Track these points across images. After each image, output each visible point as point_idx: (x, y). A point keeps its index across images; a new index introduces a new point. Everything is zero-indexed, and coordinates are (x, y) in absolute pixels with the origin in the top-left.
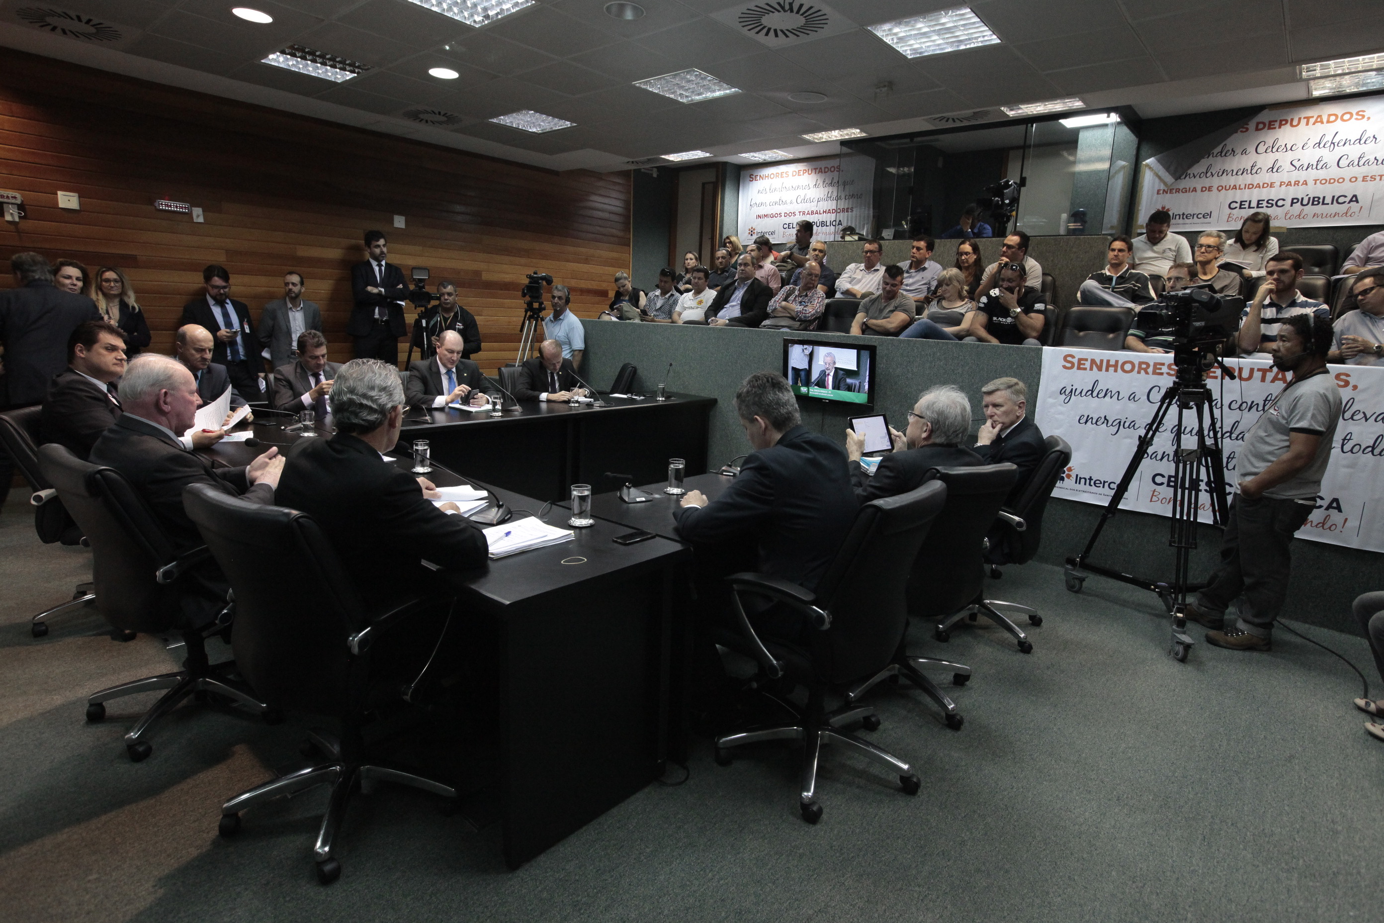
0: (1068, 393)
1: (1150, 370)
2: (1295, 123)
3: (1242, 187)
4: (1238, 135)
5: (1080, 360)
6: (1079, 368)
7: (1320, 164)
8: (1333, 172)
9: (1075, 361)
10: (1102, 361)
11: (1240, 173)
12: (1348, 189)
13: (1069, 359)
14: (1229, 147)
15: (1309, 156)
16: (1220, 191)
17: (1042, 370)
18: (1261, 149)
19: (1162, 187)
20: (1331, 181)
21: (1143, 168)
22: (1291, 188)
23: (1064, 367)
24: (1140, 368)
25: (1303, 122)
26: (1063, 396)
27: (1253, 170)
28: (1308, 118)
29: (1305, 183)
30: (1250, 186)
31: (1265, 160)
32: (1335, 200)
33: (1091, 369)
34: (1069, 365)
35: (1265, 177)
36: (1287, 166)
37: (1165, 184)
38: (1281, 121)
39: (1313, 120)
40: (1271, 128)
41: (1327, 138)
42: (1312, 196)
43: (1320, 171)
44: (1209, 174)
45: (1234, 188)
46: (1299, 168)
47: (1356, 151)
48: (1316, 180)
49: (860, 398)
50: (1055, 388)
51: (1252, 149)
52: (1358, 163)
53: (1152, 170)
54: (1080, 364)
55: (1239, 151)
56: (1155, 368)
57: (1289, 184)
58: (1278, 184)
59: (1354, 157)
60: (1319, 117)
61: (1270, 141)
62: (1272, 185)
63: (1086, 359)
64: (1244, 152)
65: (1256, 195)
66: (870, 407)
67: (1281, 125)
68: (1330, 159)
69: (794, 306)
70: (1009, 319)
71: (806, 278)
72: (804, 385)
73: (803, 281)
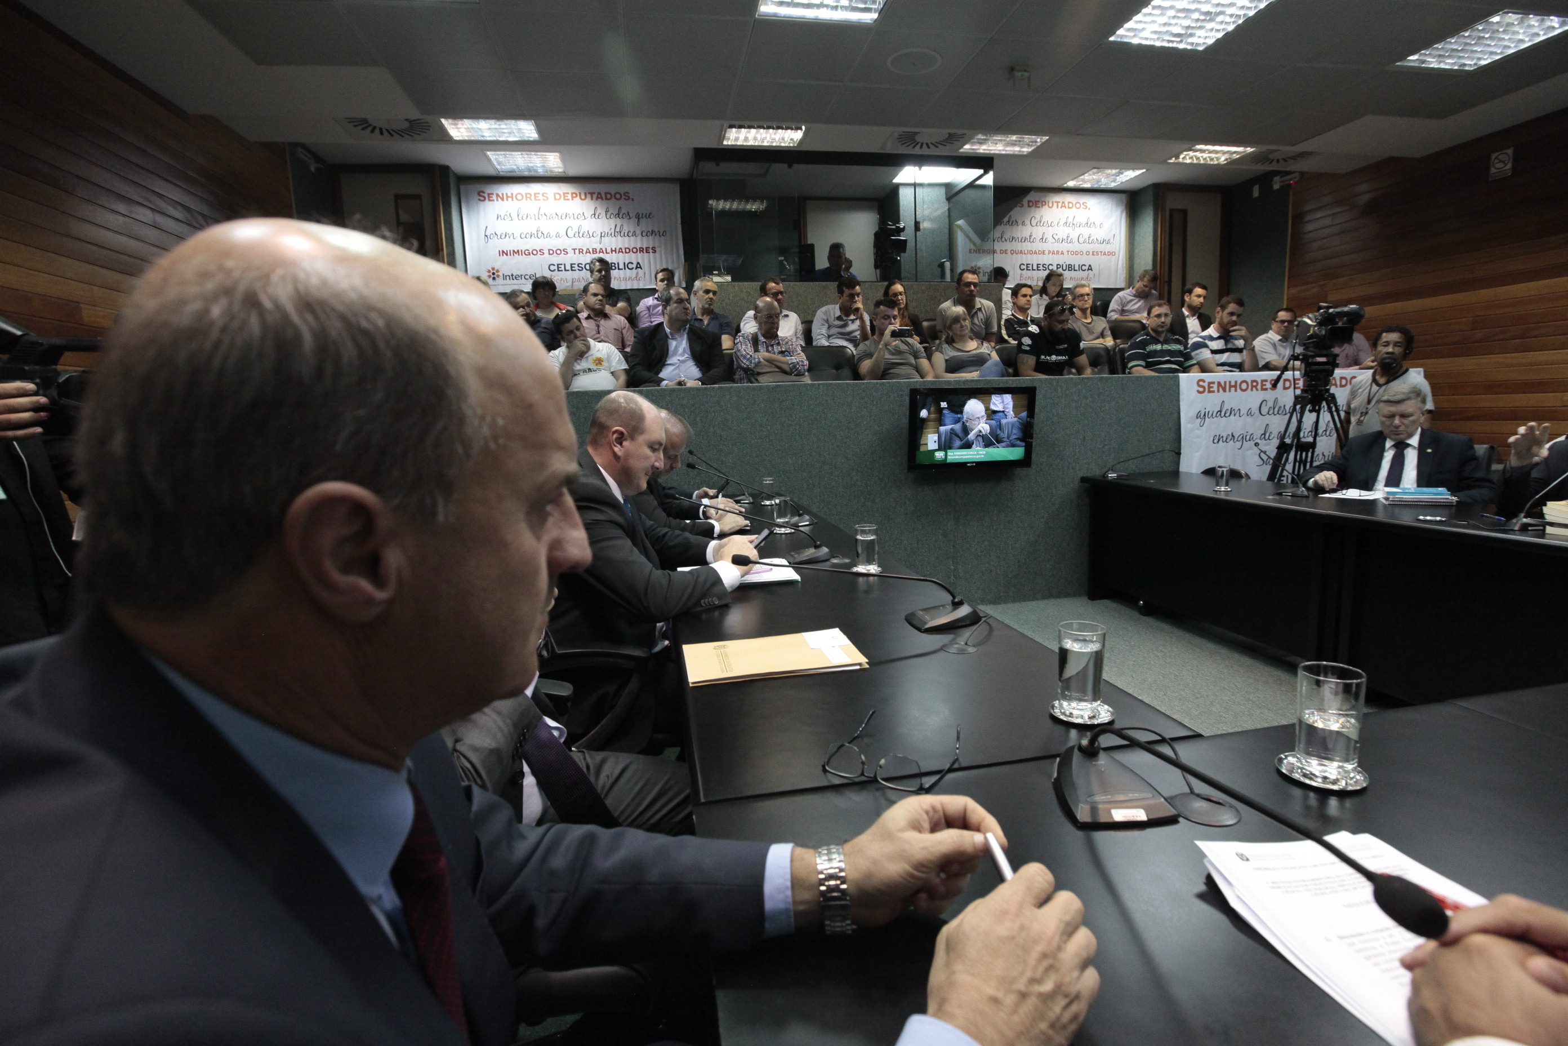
0: (1202, 416)
1: (1259, 387)
2: (1050, 205)
3: (1026, 252)
4: (1017, 209)
5: (1210, 383)
6: (1209, 392)
7: (1067, 240)
8: (1075, 247)
9: (1206, 385)
10: (1225, 382)
11: (1023, 240)
12: (1086, 260)
13: (1201, 383)
14: (1013, 219)
15: (1062, 232)
16: (1012, 254)
17: (1181, 397)
18: (1034, 222)
19: (972, 247)
20: (1076, 253)
21: (955, 228)
22: (1055, 256)
23: (1199, 392)
24: (1252, 386)
25: (1055, 205)
26: (1199, 420)
27: (1030, 239)
28: (1058, 202)
29: (1062, 253)
30: (1031, 252)
31: (1037, 232)
32: (1081, 267)
33: (1218, 391)
34: (1201, 389)
35: (1038, 246)
36: (1050, 239)
37: (974, 244)
38: (1042, 202)
39: (1060, 205)
40: (1036, 207)
41: (1070, 220)
42: (1067, 263)
43: (1069, 245)
44: (1003, 239)
45: (1021, 253)
46: (1057, 241)
47: (1086, 232)
48: (1068, 251)
49: (1015, 453)
50: (1193, 413)
51: (1027, 222)
52: (1089, 240)
53: (962, 229)
54: (1209, 387)
55: (1020, 222)
56: (1262, 385)
57: (1053, 253)
58: (1047, 252)
59: (1086, 236)
60: (1063, 202)
61: (1038, 217)
62: (1043, 253)
63: (1213, 383)
64: (1023, 224)
65: (1034, 260)
66: (1025, 462)
67: (1042, 206)
68: (1074, 236)
69: (780, 357)
70: (1054, 357)
71: (766, 323)
72: (939, 449)
73: (763, 325)
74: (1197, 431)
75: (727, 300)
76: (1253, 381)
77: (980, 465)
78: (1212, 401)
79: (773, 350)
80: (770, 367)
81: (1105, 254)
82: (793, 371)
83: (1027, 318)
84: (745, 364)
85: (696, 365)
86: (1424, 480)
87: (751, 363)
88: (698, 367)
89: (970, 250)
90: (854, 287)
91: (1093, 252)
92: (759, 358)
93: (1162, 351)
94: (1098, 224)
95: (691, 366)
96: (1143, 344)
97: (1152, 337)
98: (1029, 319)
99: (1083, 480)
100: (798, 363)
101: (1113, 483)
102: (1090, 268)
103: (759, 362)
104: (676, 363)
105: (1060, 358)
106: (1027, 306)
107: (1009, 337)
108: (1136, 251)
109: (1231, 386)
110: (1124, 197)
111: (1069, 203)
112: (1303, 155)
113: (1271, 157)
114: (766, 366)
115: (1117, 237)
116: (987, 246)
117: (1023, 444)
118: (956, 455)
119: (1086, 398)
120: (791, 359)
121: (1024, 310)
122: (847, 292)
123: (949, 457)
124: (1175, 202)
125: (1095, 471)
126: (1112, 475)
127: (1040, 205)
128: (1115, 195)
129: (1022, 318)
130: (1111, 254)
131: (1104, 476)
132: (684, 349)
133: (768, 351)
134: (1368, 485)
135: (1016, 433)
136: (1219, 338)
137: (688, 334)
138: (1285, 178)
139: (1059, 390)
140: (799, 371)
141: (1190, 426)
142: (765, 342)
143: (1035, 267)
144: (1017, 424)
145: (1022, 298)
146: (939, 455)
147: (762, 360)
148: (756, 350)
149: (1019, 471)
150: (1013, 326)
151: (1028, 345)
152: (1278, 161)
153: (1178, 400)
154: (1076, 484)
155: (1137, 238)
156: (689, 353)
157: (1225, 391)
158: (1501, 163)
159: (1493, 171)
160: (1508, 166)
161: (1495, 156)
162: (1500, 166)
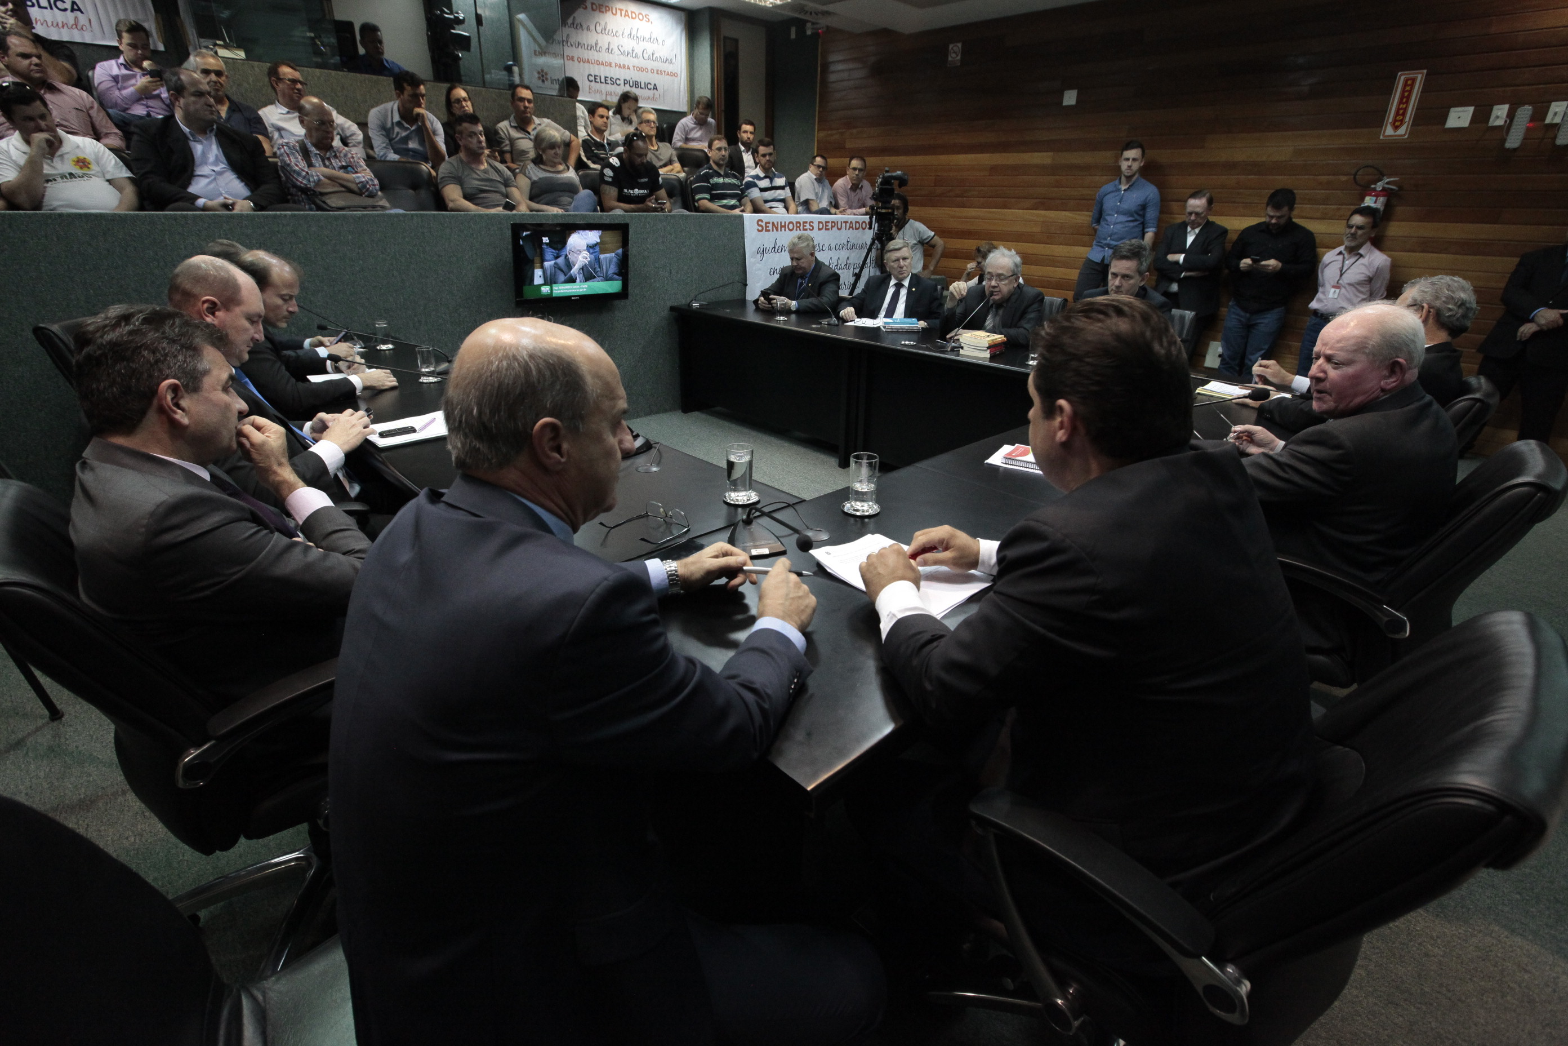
0: (762, 252)
1: (801, 227)
2: (614, 12)
3: (593, 62)
4: (580, 10)
5: (766, 223)
6: (767, 231)
7: (631, 54)
8: (640, 62)
9: (763, 224)
10: (778, 223)
11: (589, 48)
12: (654, 79)
13: (760, 223)
14: (577, 21)
15: (628, 44)
16: (579, 62)
17: (745, 235)
18: (599, 29)
19: (537, 49)
20: (641, 69)
21: (516, 23)
22: (622, 70)
23: (759, 231)
24: (797, 227)
25: (619, 12)
26: (759, 255)
27: (595, 47)
28: (621, 10)
29: (629, 68)
30: (598, 63)
31: (603, 40)
32: (647, 85)
33: (773, 231)
34: (760, 228)
35: (604, 57)
36: (616, 50)
37: (539, 45)
38: (606, 7)
39: (623, 13)
40: (600, 11)
41: (634, 32)
42: (634, 79)
43: (635, 59)
44: (569, 44)
45: (588, 62)
46: (623, 53)
47: (650, 47)
48: (634, 67)
49: (613, 287)
50: (755, 249)
51: (592, 27)
52: (652, 57)
53: (524, 26)
54: (766, 227)
55: (585, 27)
56: (804, 226)
57: (620, 67)
58: (613, 65)
59: (650, 52)
60: (626, 11)
61: (603, 23)
62: (610, 65)
63: (769, 223)
64: (588, 29)
65: (603, 72)
66: (623, 295)
67: (606, 11)
68: (638, 50)
69: (341, 174)
70: (637, 191)
71: (317, 130)
72: (545, 284)
73: (314, 134)
74: (758, 265)
75: (245, 85)
76: (797, 222)
77: (584, 298)
78: (768, 239)
79: (331, 164)
80: (334, 186)
81: (668, 74)
82: (361, 190)
83: (603, 140)
84: (301, 183)
87: (309, 181)
88: (242, 182)
89: (535, 51)
90: (418, 86)
91: (657, 71)
92: (317, 176)
93: (723, 184)
94: (660, 41)
95: (231, 180)
97: (714, 170)
98: (605, 141)
99: (672, 309)
100: (368, 182)
101: (696, 313)
102: (655, 88)
103: (319, 180)
104: (210, 175)
105: (642, 191)
106: (604, 128)
107: (588, 159)
108: (696, 75)
109: (781, 226)
110: (683, 14)
111: (632, 12)
112: (827, 13)
113: (806, 9)
114: (328, 184)
115: (678, 56)
116: (556, 48)
117: (621, 278)
118: (562, 290)
119: (670, 234)
120: (358, 177)
121: (600, 131)
123: (554, 291)
124: (729, 29)
125: (680, 301)
126: (696, 305)
127: (604, 10)
128: (676, 11)
129: (598, 140)
130: (674, 75)
131: (689, 305)
132: (216, 155)
133: (325, 166)
135: (613, 269)
137: (215, 136)
138: (815, 26)
139: (648, 226)
140: (371, 192)
141: (753, 260)
142: (319, 154)
143: (603, 80)
144: (615, 260)
145: (599, 119)
146: (545, 290)
147: (322, 178)
148: (310, 165)
149: (620, 303)
150: (591, 148)
151: (610, 177)
152: (811, 13)
153: (743, 238)
154: (665, 313)
155: (696, 61)
156: (226, 162)
157: (777, 230)
158: (955, 53)
159: (950, 59)
160: (959, 58)
161: (951, 46)
162: (954, 55)
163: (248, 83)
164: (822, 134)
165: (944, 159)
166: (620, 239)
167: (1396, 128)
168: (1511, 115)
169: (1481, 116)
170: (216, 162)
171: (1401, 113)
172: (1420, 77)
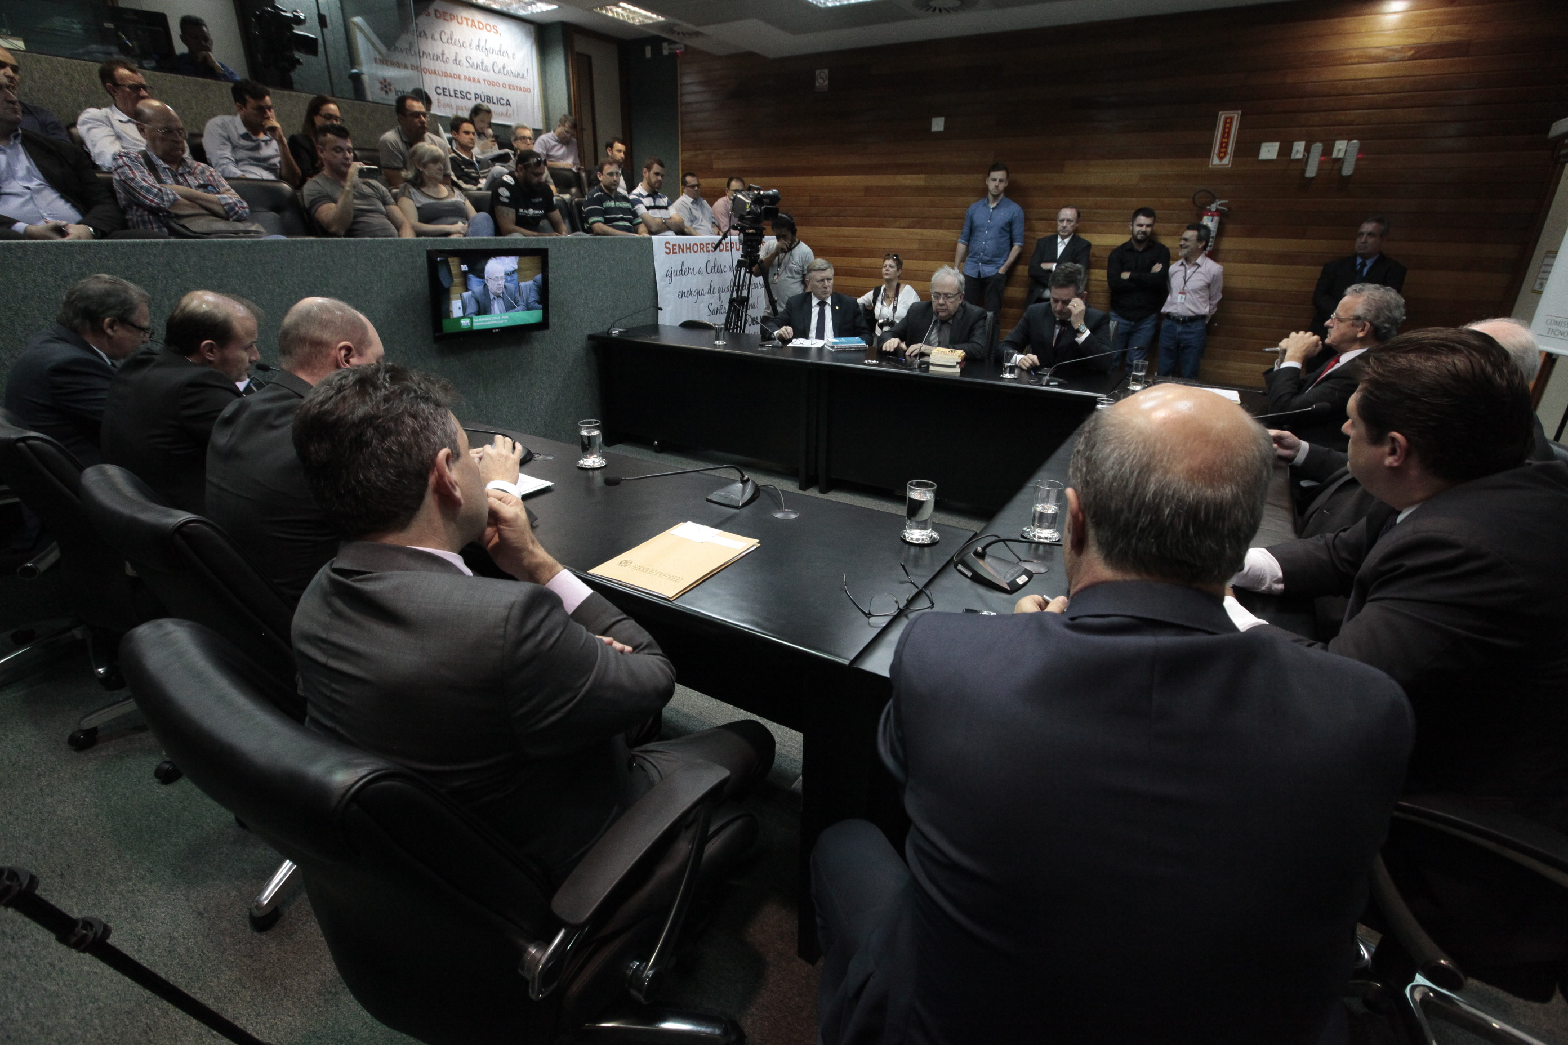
0: (670, 275)
1: (705, 249)
2: (460, 21)
3: (441, 73)
4: (424, 18)
5: (673, 245)
6: (674, 253)
7: (482, 66)
8: (490, 76)
9: (670, 246)
10: (683, 245)
11: (435, 58)
12: (503, 93)
13: (668, 245)
14: (421, 29)
15: (477, 56)
17: (655, 258)
18: (445, 39)
19: (378, 56)
20: (492, 84)
21: (352, 26)
22: (472, 84)
23: (667, 253)
24: (701, 249)
25: (465, 21)
26: (668, 278)
27: (441, 57)
28: (467, 19)
29: (479, 81)
30: (446, 74)
31: (450, 51)
32: (499, 100)
33: (679, 253)
34: (668, 251)
35: (451, 68)
36: (464, 61)
37: (380, 52)
38: (450, 15)
39: (470, 22)
40: (445, 19)
41: (482, 44)
42: (485, 94)
43: (485, 72)
44: (413, 53)
45: (435, 73)
46: (472, 66)
47: (500, 61)
48: (484, 80)
49: (534, 316)
50: (664, 273)
51: (437, 36)
52: (503, 71)
53: (361, 30)
54: (674, 249)
55: (429, 35)
56: (707, 248)
57: (470, 80)
58: (462, 77)
59: (501, 66)
60: (473, 21)
61: (448, 32)
62: (459, 77)
63: (675, 245)
64: (433, 38)
65: (452, 85)
66: (543, 325)
67: (451, 19)
68: (488, 63)
69: (200, 193)
70: (531, 211)
71: (163, 140)
72: (464, 317)
73: (158, 143)
74: (668, 289)
76: (701, 244)
77: (504, 330)
78: (676, 261)
79: (186, 180)
80: (193, 207)
81: (521, 89)
82: (228, 214)
83: (472, 158)
84: (152, 201)
85: (62, 197)
86: (838, 332)
87: (162, 199)
88: (67, 201)
89: (375, 59)
90: (263, 97)
91: (509, 86)
92: (173, 194)
93: (615, 208)
94: (510, 54)
95: (53, 201)
96: (600, 201)
97: (605, 193)
98: (474, 159)
99: (591, 337)
100: (236, 205)
101: (617, 340)
102: (508, 104)
103: (176, 200)
104: (26, 194)
105: (537, 212)
106: (471, 145)
107: (458, 178)
108: (550, 92)
109: (687, 248)
110: (532, 27)
111: (479, 22)
112: (697, 34)
113: (676, 29)
114: (187, 205)
115: (530, 71)
116: (397, 57)
117: (541, 306)
118: (481, 322)
119: (584, 258)
120: (224, 198)
121: (467, 149)
122: (251, 102)
123: (475, 324)
124: (581, 46)
125: (598, 329)
126: (615, 332)
127: (448, 18)
128: (523, 24)
129: (467, 158)
130: (527, 90)
131: (609, 332)
132: (28, 169)
133: (178, 182)
134: (805, 335)
135: (533, 297)
136: (648, 196)
137: (23, 143)
138: (673, 46)
139: (562, 250)
140: (241, 216)
141: (663, 283)
142: (168, 169)
143: (452, 93)
144: (534, 287)
145: (464, 135)
146: (465, 323)
147: (179, 197)
148: (160, 181)
149: (537, 334)
150: (460, 167)
151: (507, 197)
152: (678, 34)
153: (653, 262)
154: (583, 342)
155: (549, 77)
156: (41, 177)
157: (683, 252)
158: (822, 79)
159: (817, 84)
160: (826, 83)
161: (818, 72)
162: (821, 81)
163: (33, 80)
164: (688, 154)
165: (817, 180)
166: (540, 265)
167: (1221, 158)
168: (1308, 150)
169: (1285, 151)
170: (29, 177)
171: (1224, 146)
172: (1236, 116)
